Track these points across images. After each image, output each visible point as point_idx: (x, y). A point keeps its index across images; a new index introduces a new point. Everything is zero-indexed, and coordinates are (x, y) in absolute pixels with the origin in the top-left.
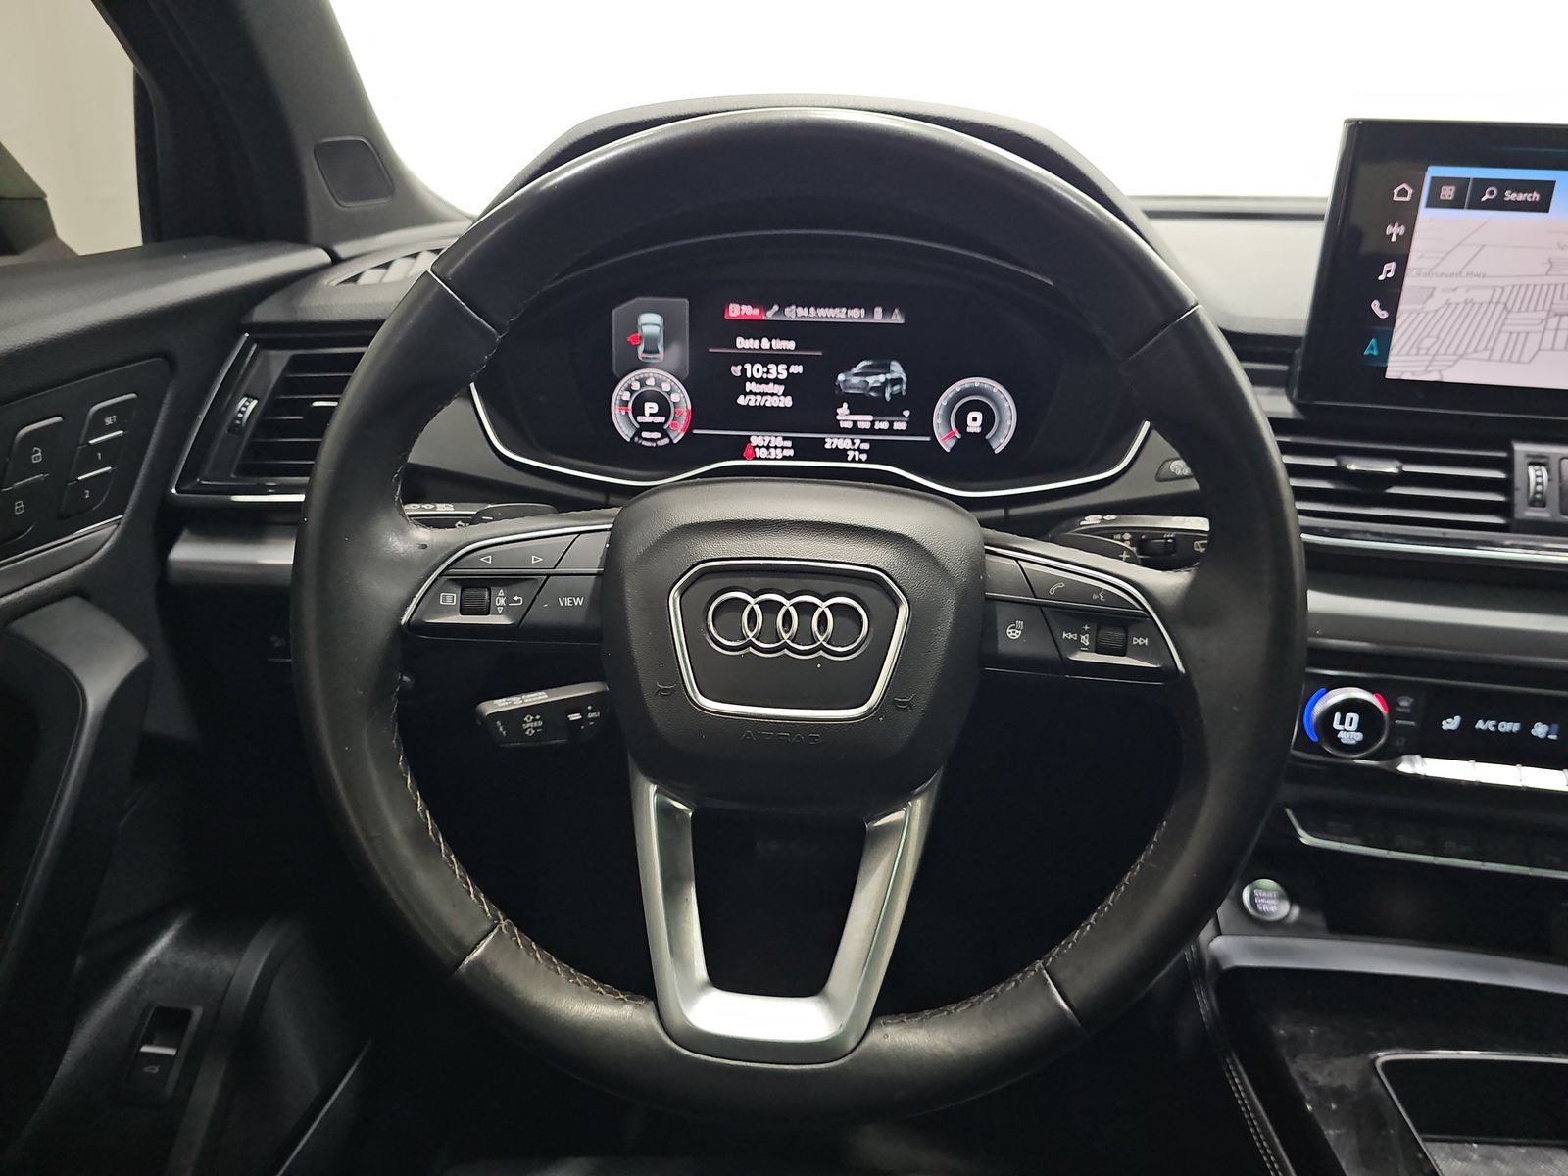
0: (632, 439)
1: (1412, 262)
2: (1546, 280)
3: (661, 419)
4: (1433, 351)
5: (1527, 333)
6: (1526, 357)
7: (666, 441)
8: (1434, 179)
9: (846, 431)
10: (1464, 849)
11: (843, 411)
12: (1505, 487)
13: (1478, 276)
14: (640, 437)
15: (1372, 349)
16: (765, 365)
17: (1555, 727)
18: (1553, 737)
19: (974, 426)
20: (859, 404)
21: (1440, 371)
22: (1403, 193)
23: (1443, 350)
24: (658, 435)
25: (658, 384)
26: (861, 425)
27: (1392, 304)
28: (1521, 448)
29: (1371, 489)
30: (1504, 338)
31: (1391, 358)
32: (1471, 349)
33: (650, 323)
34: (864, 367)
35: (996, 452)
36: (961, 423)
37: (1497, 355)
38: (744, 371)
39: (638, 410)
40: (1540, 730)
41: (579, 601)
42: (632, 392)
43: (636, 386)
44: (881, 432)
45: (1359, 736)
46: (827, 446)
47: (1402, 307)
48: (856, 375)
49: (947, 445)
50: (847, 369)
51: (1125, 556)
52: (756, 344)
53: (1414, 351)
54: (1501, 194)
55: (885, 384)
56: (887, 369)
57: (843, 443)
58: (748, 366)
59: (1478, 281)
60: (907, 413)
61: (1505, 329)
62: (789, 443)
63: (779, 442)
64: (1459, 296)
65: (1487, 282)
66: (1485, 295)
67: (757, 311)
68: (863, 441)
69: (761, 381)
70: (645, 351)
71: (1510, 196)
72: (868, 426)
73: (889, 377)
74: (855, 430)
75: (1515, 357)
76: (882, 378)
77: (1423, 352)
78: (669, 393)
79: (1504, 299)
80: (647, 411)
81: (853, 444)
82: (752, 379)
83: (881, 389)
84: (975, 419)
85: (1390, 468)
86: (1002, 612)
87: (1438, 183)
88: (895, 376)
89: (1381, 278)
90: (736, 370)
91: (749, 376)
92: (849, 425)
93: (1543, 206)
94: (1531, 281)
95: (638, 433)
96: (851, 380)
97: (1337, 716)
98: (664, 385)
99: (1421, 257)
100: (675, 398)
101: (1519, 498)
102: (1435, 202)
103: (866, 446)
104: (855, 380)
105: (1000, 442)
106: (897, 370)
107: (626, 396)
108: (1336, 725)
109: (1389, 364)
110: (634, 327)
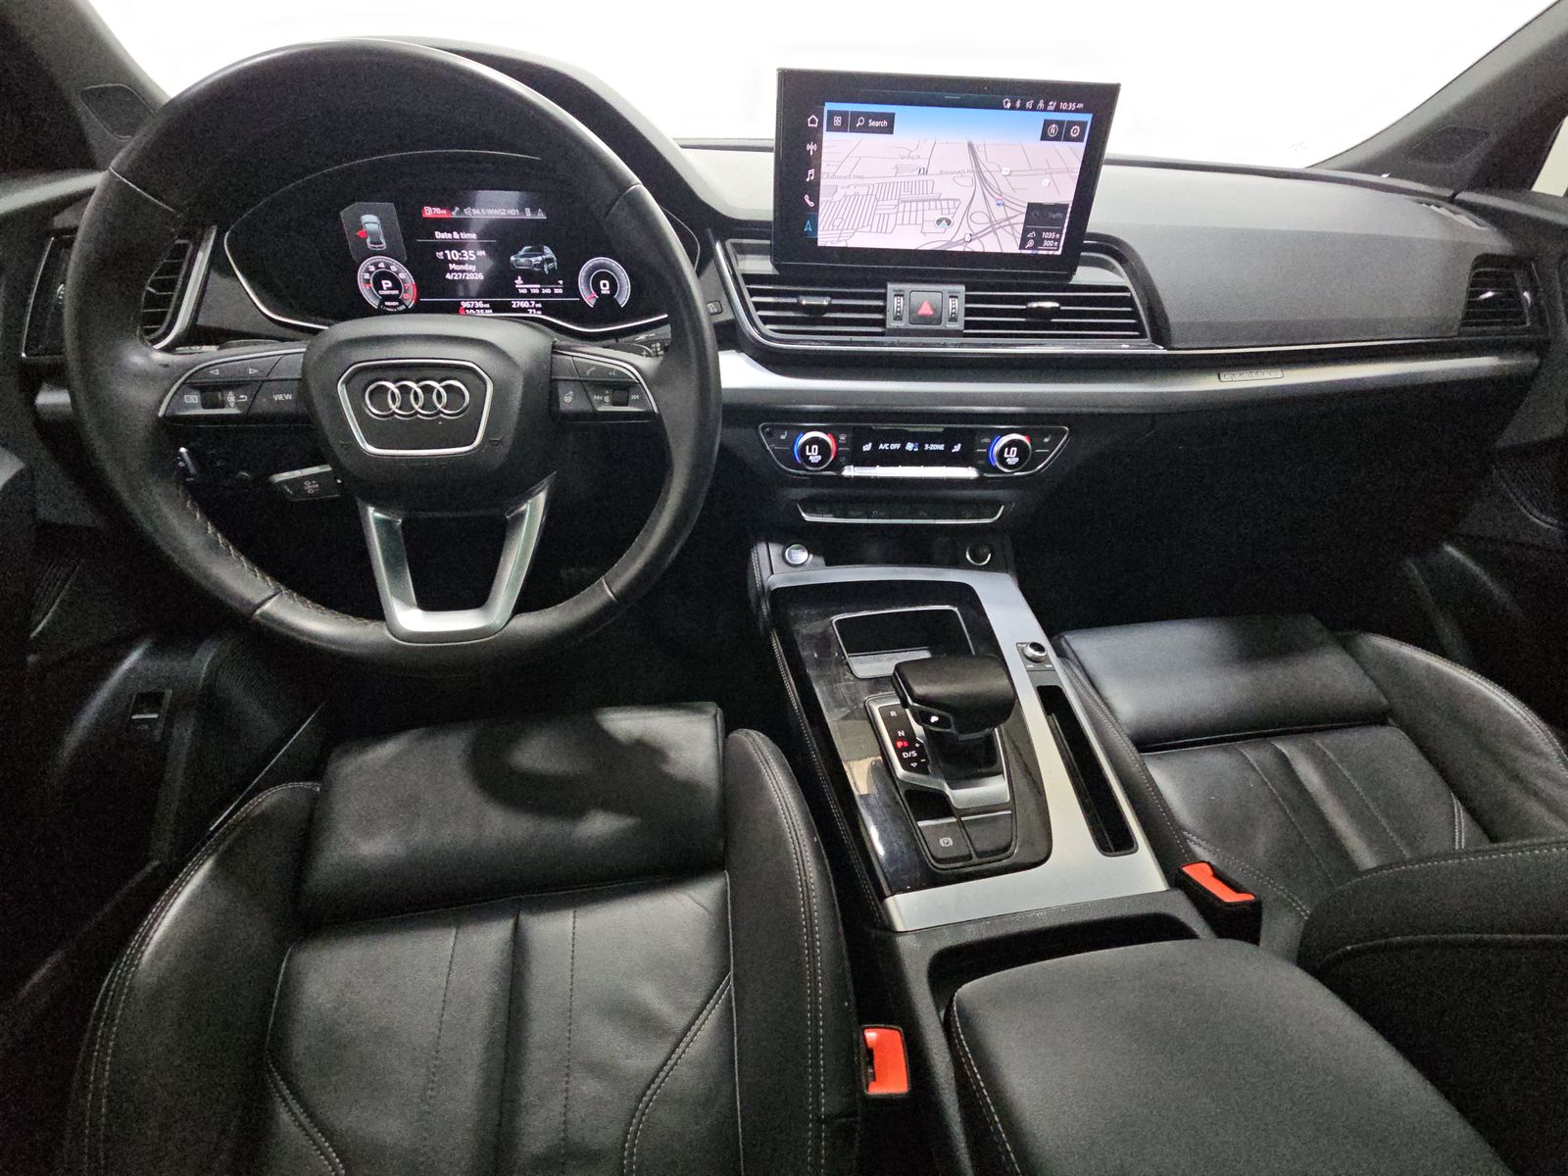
0: (379, 306)
1: (824, 169)
2: (895, 179)
3: (396, 292)
4: (840, 228)
5: (889, 214)
6: (889, 230)
7: (403, 307)
8: (829, 112)
9: (523, 296)
10: (882, 514)
11: (519, 281)
12: (882, 310)
13: (859, 177)
14: (384, 305)
15: (808, 228)
16: (459, 251)
17: (917, 444)
18: (916, 450)
19: (605, 291)
20: (529, 276)
21: (846, 241)
22: (813, 122)
23: (845, 227)
24: (396, 303)
25: (388, 266)
26: (533, 291)
27: (816, 198)
28: (891, 287)
29: (815, 315)
30: (877, 217)
31: (819, 233)
32: (860, 226)
33: (371, 222)
34: (526, 251)
35: (622, 304)
36: (597, 290)
37: (874, 229)
38: (445, 255)
39: (378, 287)
40: (910, 446)
41: (289, 397)
42: (371, 273)
43: (372, 268)
44: (547, 295)
45: (820, 457)
46: (514, 306)
47: (821, 199)
48: (522, 256)
49: (591, 303)
50: (515, 253)
51: (645, 353)
52: (449, 236)
53: (831, 227)
54: (867, 123)
55: (543, 262)
56: (542, 253)
57: (524, 304)
58: (447, 252)
59: (859, 181)
60: (561, 282)
61: (877, 212)
62: (488, 306)
63: (480, 304)
64: (851, 192)
65: (865, 181)
66: (863, 191)
67: (444, 212)
68: (537, 302)
69: (459, 263)
70: (372, 243)
71: (872, 123)
72: (537, 291)
73: (544, 257)
74: (529, 295)
75: (884, 230)
76: (540, 258)
77: (835, 228)
78: (397, 273)
79: (874, 193)
80: (385, 287)
81: (531, 304)
82: (453, 262)
83: (541, 266)
84: (605, 285)
85: (825, 302)
86: (561, 387)
87: (832, 114)
88: (548, 256)
89: (808, 180)
90: (440, 255)
91: (449, 258)
92: (525, 291)
93: (889, 130)
94: (887, 180)
95: (382, 303)
96: (520, 259)
97: (807, 447)
98: (392, 267)
99: (828, 165)
100: (402, 276)
101: (890, 316)
102: (831, 128)
103: (539, 305)
104: (523, 260)
105: (623, 299)
106: (548, 252)
107: (367, 276)
108: (808, 453)
109: (819, 237)
110: (359, 226)
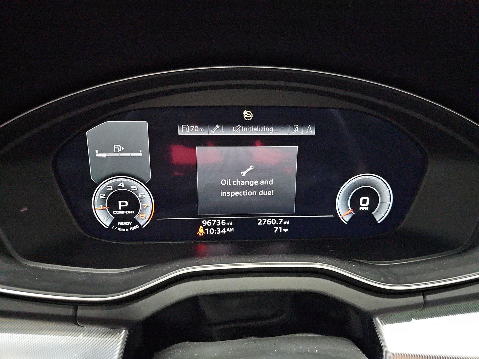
0: (110, 226)
3: (131, 212)
7: (137, 227)
14: (116, 225)
19: (364, 206)
24: (130, 223)
35: (379, 222)
36: (355, 205)
39: (113, 206)
49: (345, 220)
57: (270, 221)
68: (285, 219)
80: (120, 206)
81: (278, 222)
84: (365, 202)
95: (114, 223)
100: (141, 196)
103: (288, 223)
105: (380, 215)
